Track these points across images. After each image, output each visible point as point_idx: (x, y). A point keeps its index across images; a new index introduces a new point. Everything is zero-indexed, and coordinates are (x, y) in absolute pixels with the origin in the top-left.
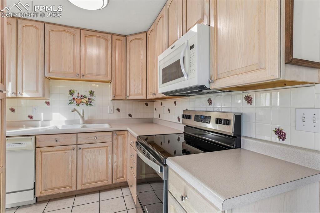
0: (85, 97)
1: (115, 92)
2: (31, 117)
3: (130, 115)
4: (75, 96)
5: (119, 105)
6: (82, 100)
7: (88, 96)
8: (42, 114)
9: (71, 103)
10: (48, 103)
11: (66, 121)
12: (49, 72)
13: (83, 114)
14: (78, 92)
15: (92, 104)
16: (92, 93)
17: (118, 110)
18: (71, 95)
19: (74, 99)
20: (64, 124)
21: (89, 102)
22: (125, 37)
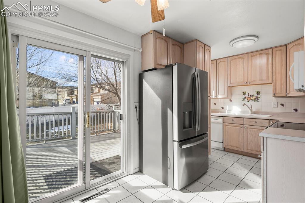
0: (253, 96)
1: (275, 91)
2: (223, 108)
3: (296, 110)
4: (247, 95)
5: (282, 101)
6: (251, 98)
7: (256, 95)
8: (228, 106)
9: (244, 100)
10: (231, 100)
11: (240, 111)
12: (230, 83)
13: (251, 107)
14: (248, 93)
15: (259, 100)
16: (258, 93)
17: (282, 105)
18: (244, 95)
19: (246, 97)
20: (239, 113)
21: (256, 99)
22: (286, 45)
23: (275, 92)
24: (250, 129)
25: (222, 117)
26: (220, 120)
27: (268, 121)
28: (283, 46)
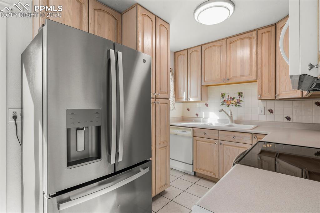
0: (234, 99)
1: (261, 91)
2: (197, 115)
3: (288, 119)
4: (226, 98)
5: (270, 105)
6: (232, 102)
7: (237, 97)
8: (203, 113)
9: (222, 104)
10: (207, 105)
11: (219, 120)
12: (204, 81)
13: (231, 114)
14: (228, 94)
15: (241, 105)
16: (240, 95)
17: (271, 111)
18: (222, 97)
19: (225, 101)
20: (217, 122)
21: (238, 104)
22: (275, 25)
23: (261, 93)
24: (227, 146)
25: (191, 129)
26: (189, 133)
27: (250, 135)
28: (271, 25)
